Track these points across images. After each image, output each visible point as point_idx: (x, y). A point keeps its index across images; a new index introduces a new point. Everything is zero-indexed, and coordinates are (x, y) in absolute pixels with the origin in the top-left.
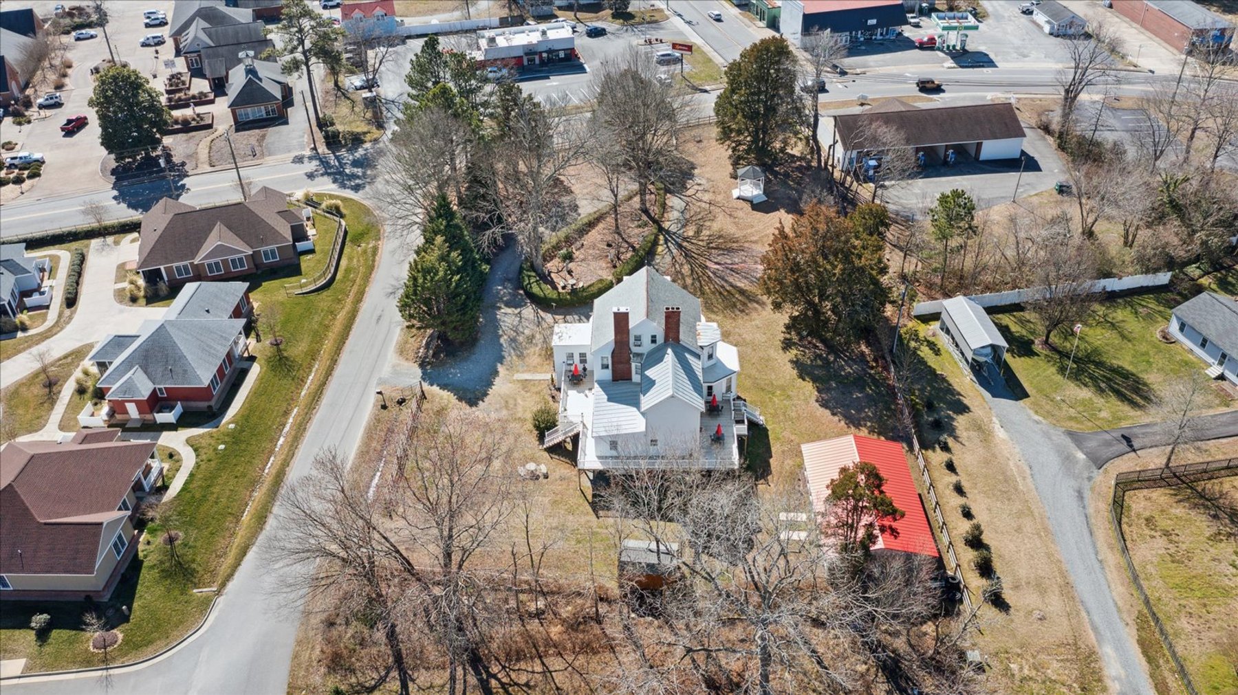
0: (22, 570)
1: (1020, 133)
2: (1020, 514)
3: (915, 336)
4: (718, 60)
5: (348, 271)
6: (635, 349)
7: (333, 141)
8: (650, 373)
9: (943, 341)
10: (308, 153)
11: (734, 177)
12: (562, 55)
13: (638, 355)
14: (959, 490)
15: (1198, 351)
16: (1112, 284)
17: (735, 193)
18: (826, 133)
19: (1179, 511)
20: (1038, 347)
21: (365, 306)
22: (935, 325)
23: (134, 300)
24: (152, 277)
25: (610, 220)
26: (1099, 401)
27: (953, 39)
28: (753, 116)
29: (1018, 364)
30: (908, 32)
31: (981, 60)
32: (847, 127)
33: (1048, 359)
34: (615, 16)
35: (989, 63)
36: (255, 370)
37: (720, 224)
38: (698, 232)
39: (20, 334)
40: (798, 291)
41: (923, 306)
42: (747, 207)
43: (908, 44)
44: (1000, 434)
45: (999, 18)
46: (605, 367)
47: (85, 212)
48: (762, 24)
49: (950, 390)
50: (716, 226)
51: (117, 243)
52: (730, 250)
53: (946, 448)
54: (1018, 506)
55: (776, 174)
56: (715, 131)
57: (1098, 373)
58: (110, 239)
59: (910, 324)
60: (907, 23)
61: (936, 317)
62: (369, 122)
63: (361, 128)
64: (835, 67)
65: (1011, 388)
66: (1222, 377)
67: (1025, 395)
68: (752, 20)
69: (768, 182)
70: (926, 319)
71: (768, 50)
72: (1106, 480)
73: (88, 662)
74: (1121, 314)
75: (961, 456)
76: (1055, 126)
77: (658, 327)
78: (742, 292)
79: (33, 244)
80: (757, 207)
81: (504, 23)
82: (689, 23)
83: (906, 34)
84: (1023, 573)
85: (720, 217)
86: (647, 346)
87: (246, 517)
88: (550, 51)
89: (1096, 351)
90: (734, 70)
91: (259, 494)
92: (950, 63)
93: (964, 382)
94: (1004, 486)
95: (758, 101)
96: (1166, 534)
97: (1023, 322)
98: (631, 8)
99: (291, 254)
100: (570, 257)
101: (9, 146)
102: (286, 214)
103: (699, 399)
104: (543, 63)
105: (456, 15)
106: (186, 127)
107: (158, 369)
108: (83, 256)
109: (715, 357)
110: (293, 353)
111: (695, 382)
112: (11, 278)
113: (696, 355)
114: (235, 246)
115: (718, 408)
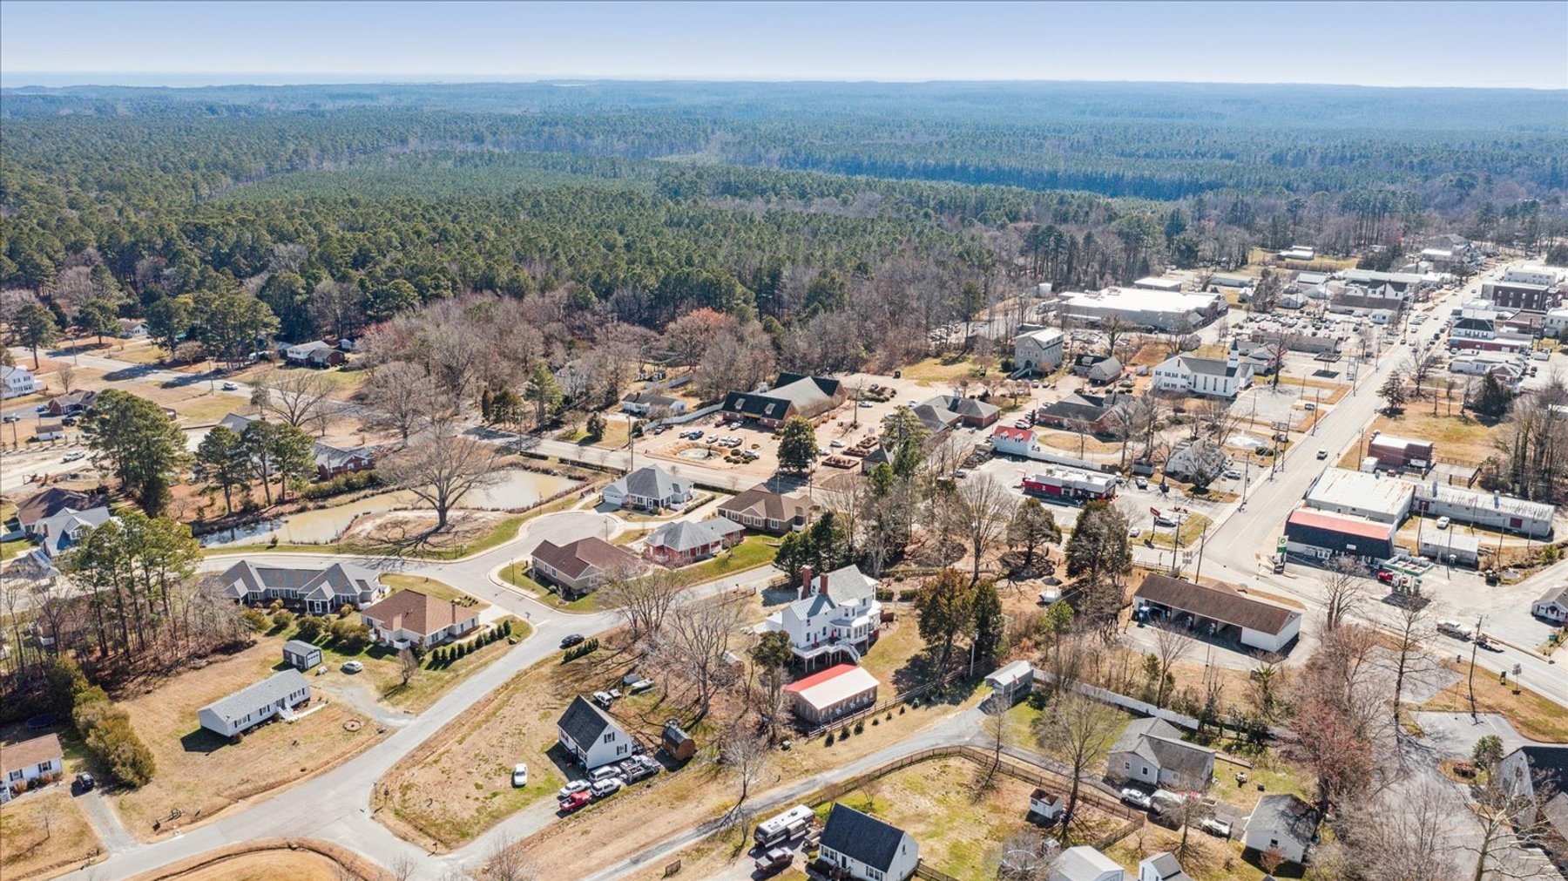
14: (890, 717)
19: (968, 772)
32: (1151, 582)
39: (658, 516)
44: (950, 716)
47: (727, 481)
53: (915, 707)
79: (697, 486)
96: (942, 772)
98: (1212, 487)
99: (785, 528)
100: (899, 580)
101: (755, 446)
102: (799, 509)
103: (805, 617)
104: (1077, 497)
105: (1072, 454)
106: (837, 464)
107: (669, 538)
108: (713, 498)
109: (850, 617)
110: (733, 562)
111: (813, 612)
112: (672, 492)
113: (833, 606)
114: (759, 512)
115: (832, 640)
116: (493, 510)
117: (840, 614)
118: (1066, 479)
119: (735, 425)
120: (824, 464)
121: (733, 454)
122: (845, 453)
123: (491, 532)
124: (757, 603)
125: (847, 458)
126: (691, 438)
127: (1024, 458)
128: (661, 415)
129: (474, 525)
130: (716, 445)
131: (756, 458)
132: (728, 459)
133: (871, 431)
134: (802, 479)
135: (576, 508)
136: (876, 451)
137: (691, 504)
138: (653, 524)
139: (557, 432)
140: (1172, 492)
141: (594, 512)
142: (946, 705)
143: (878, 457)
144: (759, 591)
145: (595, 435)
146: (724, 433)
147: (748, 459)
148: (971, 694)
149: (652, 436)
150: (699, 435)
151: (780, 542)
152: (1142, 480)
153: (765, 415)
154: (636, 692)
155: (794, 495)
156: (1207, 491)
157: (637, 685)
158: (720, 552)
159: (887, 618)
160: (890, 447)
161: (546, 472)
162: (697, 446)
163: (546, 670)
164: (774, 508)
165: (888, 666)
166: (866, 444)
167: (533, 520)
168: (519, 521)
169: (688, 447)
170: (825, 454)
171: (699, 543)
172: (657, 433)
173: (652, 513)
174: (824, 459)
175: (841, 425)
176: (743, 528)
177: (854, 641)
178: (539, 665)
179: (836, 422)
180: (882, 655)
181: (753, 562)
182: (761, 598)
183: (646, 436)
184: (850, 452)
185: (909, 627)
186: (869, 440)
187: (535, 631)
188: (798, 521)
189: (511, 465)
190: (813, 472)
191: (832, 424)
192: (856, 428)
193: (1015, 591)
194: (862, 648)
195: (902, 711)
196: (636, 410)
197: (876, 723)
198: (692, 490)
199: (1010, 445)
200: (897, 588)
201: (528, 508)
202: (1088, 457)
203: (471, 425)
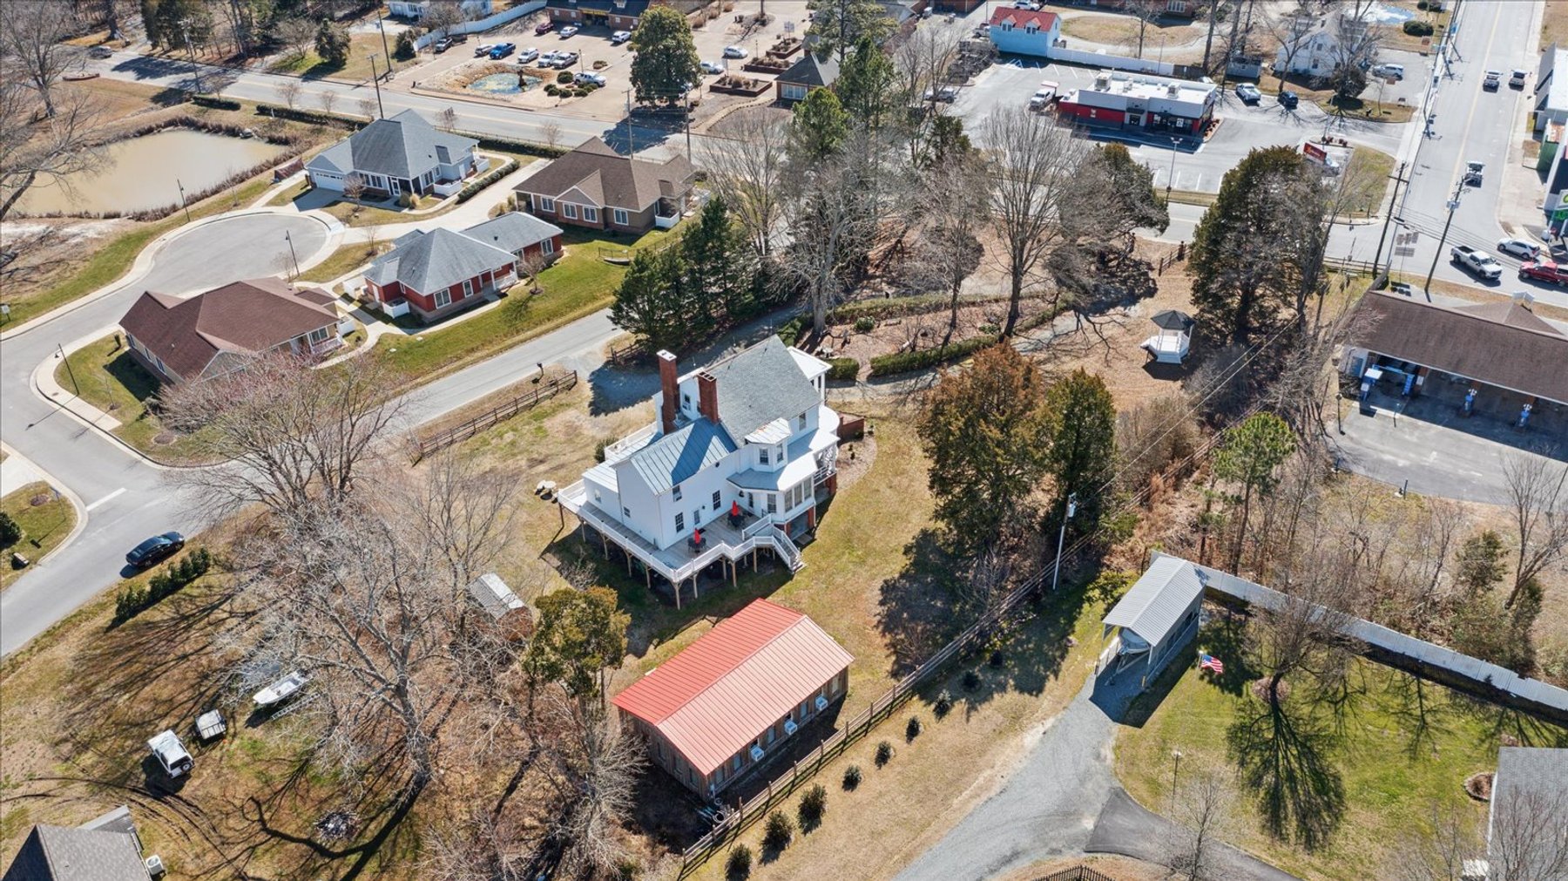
12: (1180, 123)
17: (1148, 341)
20: (1256, 686)
33: (1245, 707)
36: (494, 306)
39: (406, 211)
47: (542, 131)
49: (1053, 663)
53: (942, 710)
65: (1133, 706)
67: (1138, 723)
79: (486, 144)
86: (694, 413)
88: (1165, 115)
93: (1085, 664)
98: (1367, 95)
99: (640, 223)
100: (865, 329)
101: (599, 65)
102: (665, 184)
103: (668, 483)
104: (1151, 126)
105: (1123, 49)
106: (735, 89)
107: (407, 266)
108: (514, 168)
109: (774, 464)
110: (538, 306)
111: (686, 467)
112: (435, 163)
113: (731, 445)
114: (590, 195)
115: (737, 519)
116: (108, 217)
117: (746, 459)
118: (1130, 94)
119: (568, 29)
120: (713, 89)
121: (561, 81)
122: (747, 68)
123: (81, 266)
124: (576, 414)
125: (751, 76)
126: (494, 57)
127: (1043, 61)
128: (447, 20)
129: (56, 252)
130: (534, 65)
131: (600, 85)
132: (551, 91)
133: (789, 27)
134: (675, 119)
135: (258, 205)
136: (800, 63)
137: (472, 181)
138: (393, 230)
139: (271, 59)
140: (1303, 107)
141: (291, 209)
142: (1011, 698)
143: (805, 73)
144: (584, 376)
145: (332, 61)
146: (552, 45)
147: (587, 87)
148: (1064, 651)
149: (430, 57)
150: (508, 51)
151: (626, 253)
152: (1248, 89)
153: (616, 11)
154: (264, 715)
155: (655, 154)
156: (1360, 104)
157: (265, 697)
158: (515, 286)
159: (850, 433)
160: (824, 54)
161: (233, 132)
162: (503, 70)
163: (65, 653)
164: (618, 181)
165: (863, 572)
166: (781, 51)
167: (170, 236)
168: (141, 240)
169: (488, 72)
170: (716, 72)
171: (468, 273)
172: (439, 52)
173: (400, 205)
174: (713, 80)
175: (740, 20)
176: (558, 231)
177: (782, 516)
178: (54, 635)
179: (731, 16)
180: (847, 540)
181: (573, 307)
182: (586, 392)
183: (422, 57)
184: (757, 66)
185: (898, 451)
186: (786, 43)
187: (80, 522)
188: (664, 208)
189: (172, 123)
190: (694, 105)
191: (726, 20)
192: (764, 23)
193: (1094, 338)
194: (803, 531)
195: (913, 730)
196: (411, 14)
197: (851, 782)
198: (478, 154)
199: (1019, 40)
200: (866, 350)
201: (174, 209)
202: (1151, 53)
203: (132, 53)
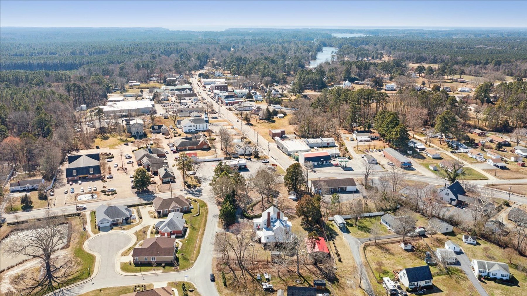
0: (159, 256)
1: (355, 185)
2: (346, 250)
3: (329, 224)
4: (283, 169)
5: (202, 212)
6: (271, 221)
7: (189, 186)
8: (275, 224)
9: (335, 224)
10: (183, 189)
11: (289, 194)
12: (243, 167)
13: (272, 222)
14: (335, 246)
15: (386, 225)
16: (371, 214)
17: (289, 198)
18: (310, 184)
19: (377, 249)
20: (354, 225)
21: (208, 219)
22: (333, 222)
23: (155, 217)
24: (159, 213)
25: (261, 203)
26: (365, 234)
27: (343, 164)
28: (293, 180)
29: (349, 228)
30: (332, 162)
31: (350, 169)
32: (314, 183)
33: (356, 227)
34: (255, 157)
35: (352, 170)
36: (188, 230)
37: (286, 204)
38: (281, 205)
40: (303, 213)
41: (330, 218)
42: (292, 200)
43: (332, 165)
44: (344, 238)
45: (356, 159)
46: (265, 225)
48: (295, 160)
49: (335, 232)
50: (285, 204)
51: (145, 207)
52: (289, 209)
53: (333, 241)
54: (346, 249)
55: (299, 194)
56: (284, 184)
57: (366, 229)
58: (143, 206)
59: (328, 222)
60: (331, 160)
61: (333, 220)
62: (197, 182)
63: (195, 184)
64: (313, 170)
65: (348, 232)
66: (390, 230)
67: (350, 233)
68: (291, 159)
69: (297, 196)
70: (331, 221)
71: (295, 165)
72: (363, 245)
73: (174, 271)
74: (373, 220)
75: (335, 242)
76: (364, 184)
77: (276, 216)
78: (292, 216)
80: (294, 200)
81: (225, 159)
82: (275, 159)
83: (332, 163)
84: (345, 258)
85: (286, 202)
86: (274, 220)
87: (195, 252)
88: (240, 166)
89: (366, 226)
90: (288, 170)
91: (196, 249)
92: (342, 170)
93: (338, 230)
94: (344, 246)
95: (294, 177)
96: (373, 252)
97: (351, 221)
110: (195, 227)
112: (128, 212)
114: (178, 206)
118: (231, 164)
121: (104, 192)
123: (79, 259)
132: (107, 195)
135: (92, 235)
144: (224, 232)
145: (27, 205)
153: (90, 174)
156: (259, 157)
163: (227, 291)
167: (85, 247)
168: (80, 250)
182: (229, 233)
195: (333, 243)
